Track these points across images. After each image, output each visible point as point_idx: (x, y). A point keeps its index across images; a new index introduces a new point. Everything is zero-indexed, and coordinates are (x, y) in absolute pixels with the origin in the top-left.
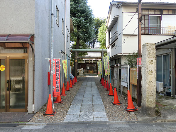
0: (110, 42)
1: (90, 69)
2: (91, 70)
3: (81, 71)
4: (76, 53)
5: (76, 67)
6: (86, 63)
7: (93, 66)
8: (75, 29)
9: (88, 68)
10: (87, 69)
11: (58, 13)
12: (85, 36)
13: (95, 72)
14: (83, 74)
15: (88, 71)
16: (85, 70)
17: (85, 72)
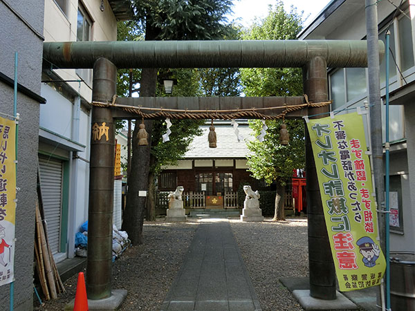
1: (211, 190)
2: (215, 194)
6: (196, 170)
9: (204, 187)
10: (200, 191)
13: (229, 202)
14: (183, 213)
15: (202, 197)
16: (191, 193)
17: (191, 202)
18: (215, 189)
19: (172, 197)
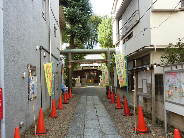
0: (120, 34)
1: (89, 77)
2: (90, 79)
3: (78, 80)
4: (70, 55)
5: (70, 75)
6: (84, 71)
7: (93, 74)
8: (68, 26)
9: (87, 76)
10: (85, 78)
11: (44, 4)
12: (82, 32)
13: (95, 81)
14: (80, 85)
15: (86, 80)
16: (82, 79)
17: (82, 81)
18: (90, 77)
19: (77, 80)
